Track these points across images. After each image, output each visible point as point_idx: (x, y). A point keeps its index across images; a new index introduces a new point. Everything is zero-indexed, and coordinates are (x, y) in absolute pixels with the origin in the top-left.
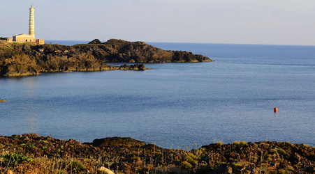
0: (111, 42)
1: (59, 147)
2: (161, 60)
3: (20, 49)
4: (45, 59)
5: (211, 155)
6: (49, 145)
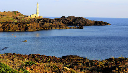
0: (70, 17)
1: (48, 59)
2: (90, 25)
3: (33, 20)
4: (43, 24)
5: (110, 62)
6: (44, 58)
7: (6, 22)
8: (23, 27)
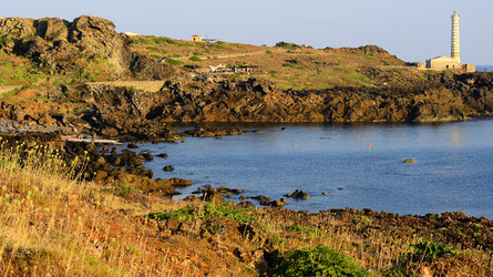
3: (438, 80)
4: (476, 95)
6: (484, 231)
7: (336, 88)
8: (399, 108)
